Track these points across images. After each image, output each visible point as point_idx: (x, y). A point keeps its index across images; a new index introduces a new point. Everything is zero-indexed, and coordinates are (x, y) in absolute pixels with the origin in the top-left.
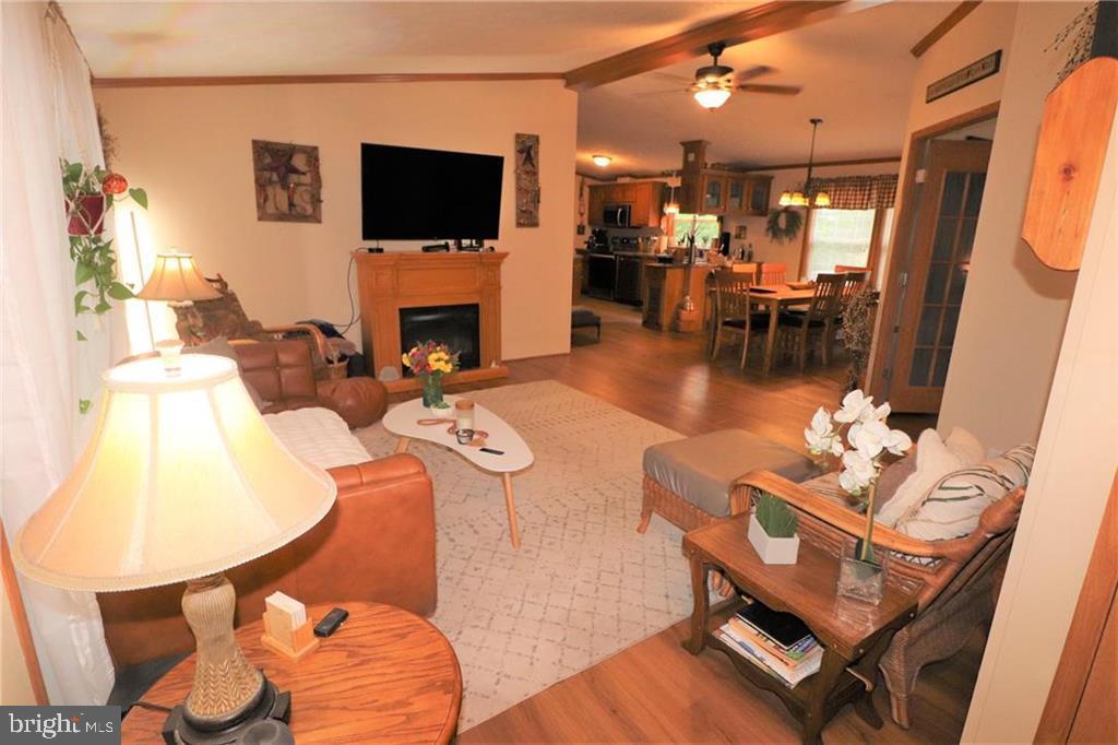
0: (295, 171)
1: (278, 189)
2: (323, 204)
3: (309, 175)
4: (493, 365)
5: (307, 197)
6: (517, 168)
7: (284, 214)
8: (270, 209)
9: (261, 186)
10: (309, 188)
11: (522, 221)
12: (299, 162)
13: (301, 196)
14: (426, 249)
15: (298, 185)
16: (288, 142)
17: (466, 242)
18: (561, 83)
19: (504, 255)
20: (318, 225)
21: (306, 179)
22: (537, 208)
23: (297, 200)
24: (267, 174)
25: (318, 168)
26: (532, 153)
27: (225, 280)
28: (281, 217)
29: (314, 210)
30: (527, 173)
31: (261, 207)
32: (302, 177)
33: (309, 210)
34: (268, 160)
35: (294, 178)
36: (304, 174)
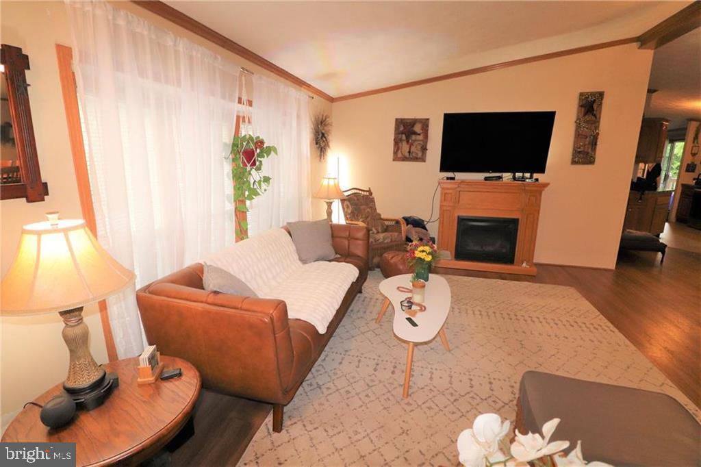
0: (415, 133)
1: (404, 143)
2: (427, 151)
3: (422, 135)
4: (524, 265)
5: (419, 147)
6: (578, 119)
7: (406, 157)
8: (399, 155)
9: (397, 142)
10: (422, 143)
11: (576, 160)
12: (418, 128)
13: (416, 147)
14: (486, 179)
15: (415, 140)
16: (413, 118)
17: (518, 175)
18: (635, 45)
19: (545, 185)
20: (423, 163)
21: (421, 137)
22: (594, 149)
23: (413, 149)
24: (400, 136)
25: (427, 131)
26: (595, 106)
27: (372, 191)
28: (404, 159)
29: (422, 155)
30: (587, 122)
31: (395, 153)
32: (418, 136)
33: (420, 155)
34: (402, 128)
35: (414, 137)
36: (419, 134)
